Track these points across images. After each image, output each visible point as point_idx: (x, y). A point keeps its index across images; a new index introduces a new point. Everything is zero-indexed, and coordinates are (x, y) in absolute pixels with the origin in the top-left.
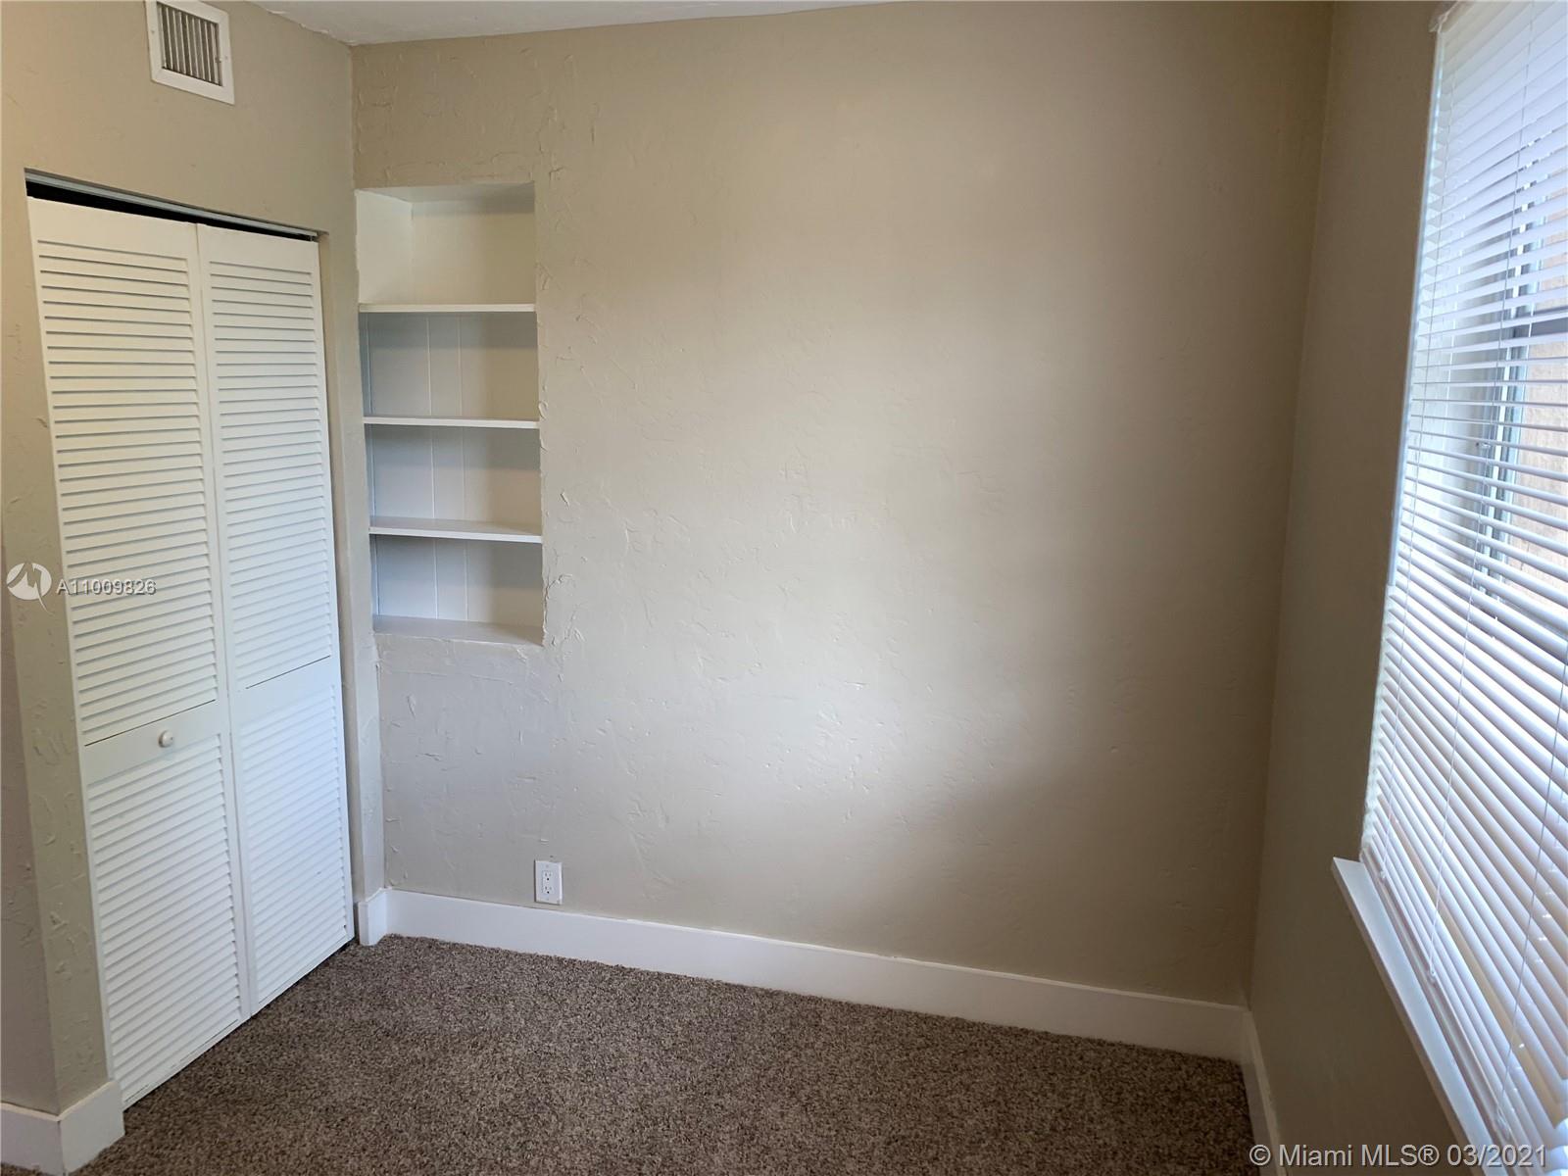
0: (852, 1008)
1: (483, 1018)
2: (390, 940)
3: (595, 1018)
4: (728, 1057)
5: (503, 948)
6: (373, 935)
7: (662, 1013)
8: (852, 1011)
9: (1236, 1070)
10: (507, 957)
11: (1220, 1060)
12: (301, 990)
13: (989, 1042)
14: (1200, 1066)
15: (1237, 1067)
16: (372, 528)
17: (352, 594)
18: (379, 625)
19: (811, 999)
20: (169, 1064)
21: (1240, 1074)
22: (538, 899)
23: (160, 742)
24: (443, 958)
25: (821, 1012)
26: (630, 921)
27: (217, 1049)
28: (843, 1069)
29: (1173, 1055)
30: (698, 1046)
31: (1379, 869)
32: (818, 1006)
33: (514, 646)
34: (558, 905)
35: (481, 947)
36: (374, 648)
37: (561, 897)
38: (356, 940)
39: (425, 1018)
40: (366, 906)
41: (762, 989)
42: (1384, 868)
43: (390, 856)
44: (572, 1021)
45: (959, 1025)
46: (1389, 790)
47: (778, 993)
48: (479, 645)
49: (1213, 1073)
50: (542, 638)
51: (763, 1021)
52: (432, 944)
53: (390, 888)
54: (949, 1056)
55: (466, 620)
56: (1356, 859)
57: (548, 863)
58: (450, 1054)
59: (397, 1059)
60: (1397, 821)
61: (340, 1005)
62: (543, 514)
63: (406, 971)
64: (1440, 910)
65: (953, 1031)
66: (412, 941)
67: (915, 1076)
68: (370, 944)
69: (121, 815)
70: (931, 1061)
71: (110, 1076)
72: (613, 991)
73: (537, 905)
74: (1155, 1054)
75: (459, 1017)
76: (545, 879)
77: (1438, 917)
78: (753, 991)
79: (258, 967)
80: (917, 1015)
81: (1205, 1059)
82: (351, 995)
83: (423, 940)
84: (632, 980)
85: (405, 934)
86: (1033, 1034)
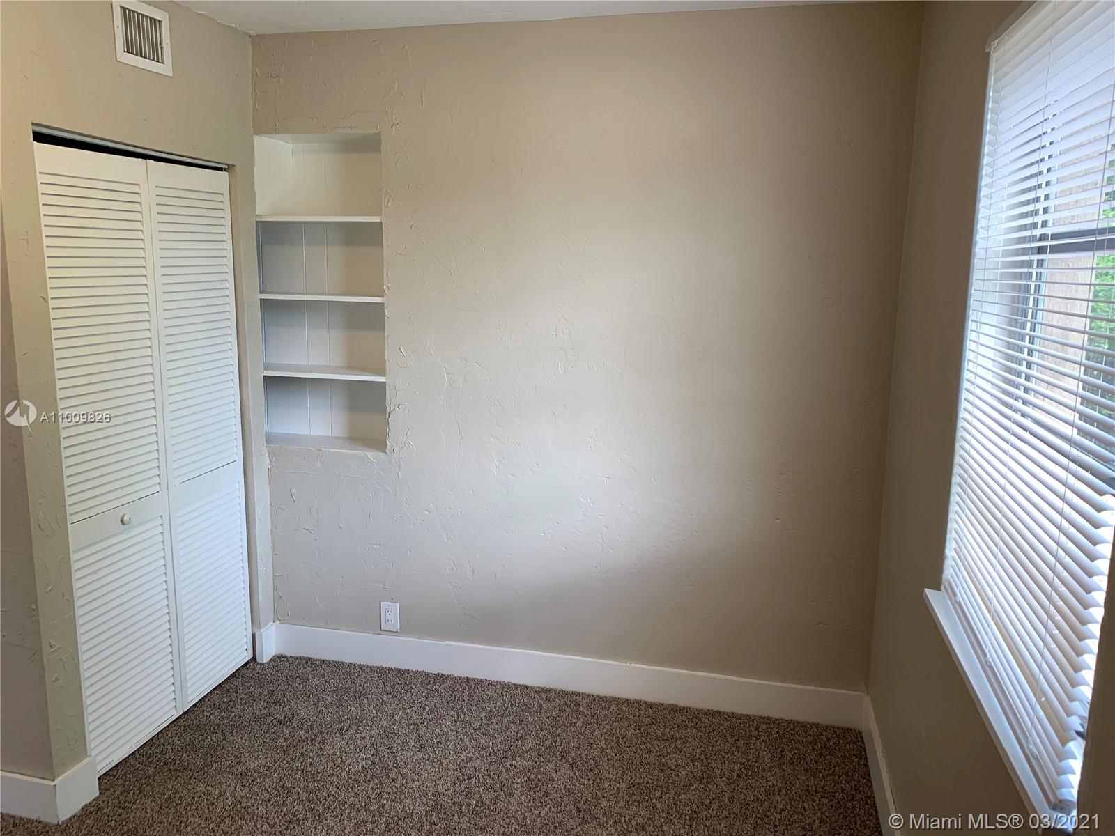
0: (601, 699)
1: (347, 710)
2: (278, 659)
3: (424, 709)
4: (517, 733)
5: (358, 663)
6: (266, 655)
7: (471, 705)
8: (601, 701)
9: (859, 735)
10: (361, 669)
11: (848, 729)
12: (217, 694)
13: (694, 720)
14: (835, 732)
15: (860, 733)
16: (265, 372)
17: (252, 418)
18: (270, 439)
19: (573, 693)
20: (128, 746)
21: (862, 738)
22: (382, 628)
23: (122, 522)
24: (316, 670)
25: (580, 702)
26: (447, 642)
27: (160, 735)
28: (596, 739)
29: (817, 725)
30: (496, 726)
31: (955, 595)
32: (577, 698)
33: (367, 453)
34: (397, 632)
35: (343, 663)
36: (267, 455)
37: (399, 627)
38: (254, 659)
39: (305, 711)
40: (261, 635)
41: (539, 688)
42: (958, 594)
43: (277, 600)
44: (409, 711)
45: (675, 709)
46: (961, 544)
47: (550, 690)
48: (341, 452)
49: (844, 737)
50: (386, 448)
51: (541, 709)
52: (308, 661)
53: (278, 622)
54: (668, 730)
55: (330, 435)
56: (940, 590)
57: (389, 603)
58: (325, 735)
59: (288, 739)
60: (966, 564)
61: (246, 703)
62: (387, 362)
63: (290, 680)
64: (993, 618)
65: (670, 713)
66: (294, 659)
67: (645, 744)
68: (264, 662)
69: (95, 572)
70: (655, 733)
71: (88, 754)
72: (437, 691)
73: (381, 632)
74: (806, 726)
75: (330, 710)
76: (387, 614)
77: (992, 623)
78: (533, 689)
79: (188, 678)
80: (645, 702)
81: (838, 728)
82: (253, 696)
83: (301, 658)
84: (449, 683)
85: (289, 655)
86: (724, 714)
